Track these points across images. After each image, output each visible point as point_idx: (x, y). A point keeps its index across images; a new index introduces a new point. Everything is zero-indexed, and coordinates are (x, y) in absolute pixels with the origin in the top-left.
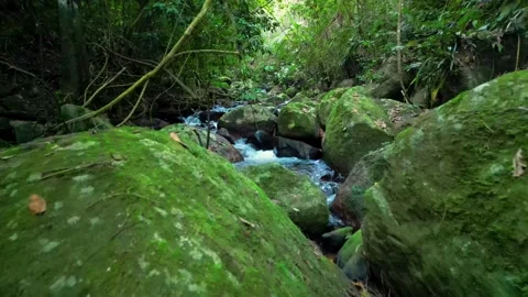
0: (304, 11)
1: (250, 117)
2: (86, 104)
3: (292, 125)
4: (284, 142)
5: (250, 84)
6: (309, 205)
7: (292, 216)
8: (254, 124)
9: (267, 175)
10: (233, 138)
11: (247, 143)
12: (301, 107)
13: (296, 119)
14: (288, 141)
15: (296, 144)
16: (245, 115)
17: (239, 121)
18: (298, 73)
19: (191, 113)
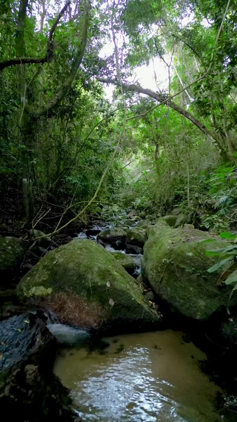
0: (150, 164)
1: (113, 234)
2: (33, 227)
3: (132, 238)
4: (129, 246)
5: (116, 208)
6: (128, 263)
7: (123, 266)
8: (115, 237)
9: (116, 255)
10: (105, 244)
11: (111, 247)
12: (138, 229)
13: (134, 235)
14: (131, 246)
15: (134, 247)
16: (111, 232)
17: (108, 236)
18: (148, 203)
19: (82, 231)
